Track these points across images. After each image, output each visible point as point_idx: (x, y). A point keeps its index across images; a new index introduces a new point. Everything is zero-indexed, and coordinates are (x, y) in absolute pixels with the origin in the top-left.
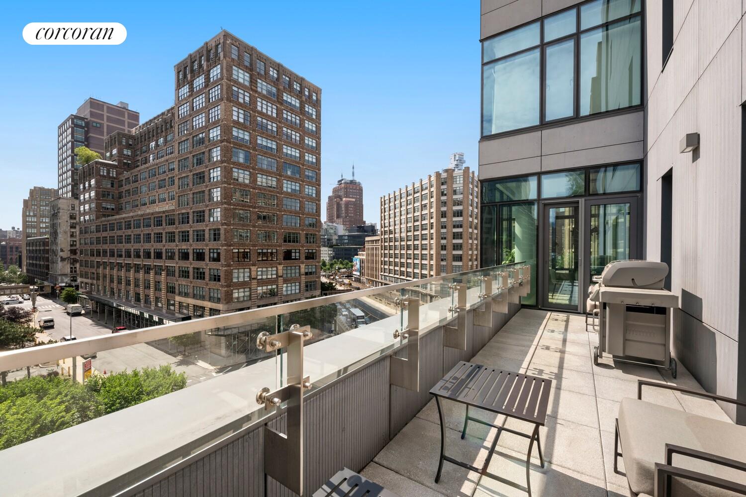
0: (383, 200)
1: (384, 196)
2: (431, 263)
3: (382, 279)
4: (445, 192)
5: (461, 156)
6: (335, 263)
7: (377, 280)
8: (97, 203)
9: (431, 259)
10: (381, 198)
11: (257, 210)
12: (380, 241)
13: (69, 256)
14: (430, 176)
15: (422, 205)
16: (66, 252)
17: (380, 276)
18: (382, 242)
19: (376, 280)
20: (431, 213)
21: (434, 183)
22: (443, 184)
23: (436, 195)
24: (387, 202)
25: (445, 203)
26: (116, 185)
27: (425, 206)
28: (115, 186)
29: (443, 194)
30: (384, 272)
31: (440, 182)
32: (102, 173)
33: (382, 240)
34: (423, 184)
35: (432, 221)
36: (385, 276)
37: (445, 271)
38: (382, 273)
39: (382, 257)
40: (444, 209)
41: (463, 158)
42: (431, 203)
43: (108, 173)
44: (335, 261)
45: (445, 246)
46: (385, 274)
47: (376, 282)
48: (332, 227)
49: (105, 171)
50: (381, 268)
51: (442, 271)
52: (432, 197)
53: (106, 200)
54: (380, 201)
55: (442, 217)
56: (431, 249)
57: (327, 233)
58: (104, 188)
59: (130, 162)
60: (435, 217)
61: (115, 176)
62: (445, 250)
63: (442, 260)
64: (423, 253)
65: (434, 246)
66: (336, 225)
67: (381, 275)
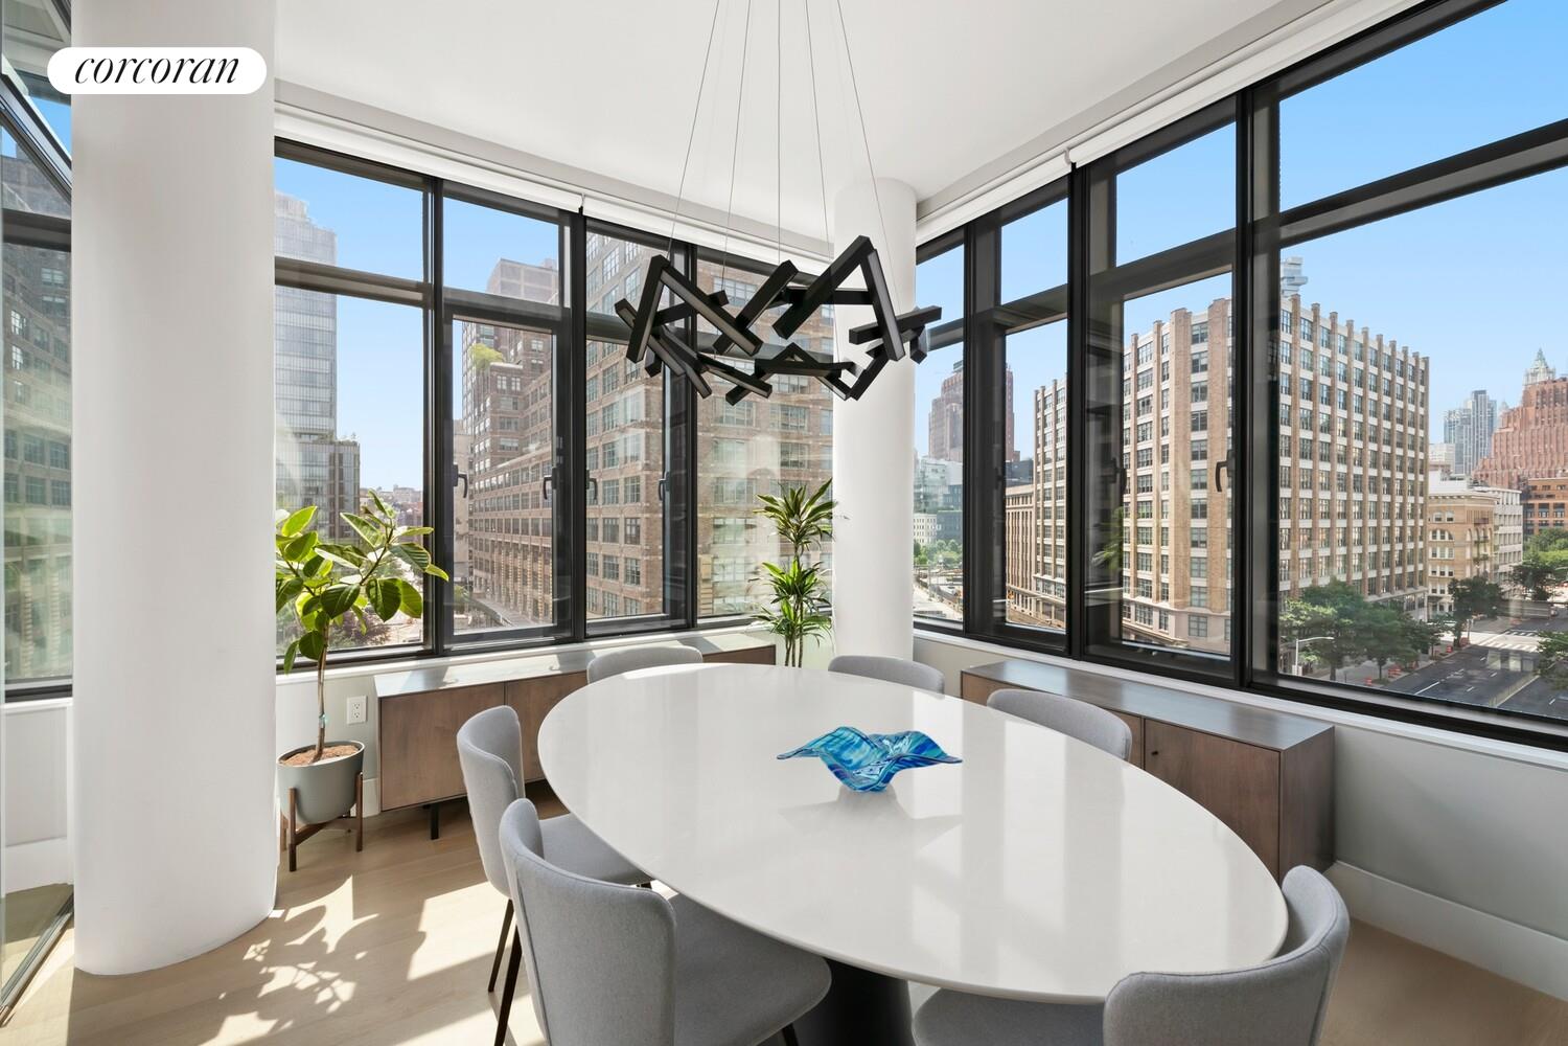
0: (1040, 397)
1: (1044, 389)
2: (1164, 553)
3: (1037, 589)
4: (1203, 362)
5: (1293, 267)
6: (941, 547)
7: (1028, 591)
8: (493, 439)
9: (1163, 542)
10: (1037, 392)
11: (712, 435)
12: (1033, 498)
13: (467, 530)
14: (1159, 325)
15: (1137, 401)
16: (464, 523)
17: (1033, 581)
18: (1038, 500)
19: (1023, 590)
20: (1162, 421)
21: (1170, 342)
22: (1195, 340)
23: (1177, 369)
24: (1050, 400)
25: (1204, 390)
26: (521, 406)
27: (1147, 402)
28: (519, 408)
29: (1196, 367)
30: (1044, 573)
31: (1190, 337)
32: (499, 386)
33: (1038, 495)
34: (1139, 346)
35: (1165, 441)
36: (1044, 580)
37: (1203, 574)
38: (1038, 575)
39: (1037, 535)
40: (1199, 406)
41: (1299, 272)
42: (1162, 393)
43: (509, 384)
44: (941, 545)
45: (1204, 507)
46: (1046, 577)
47: (1025, 595)
48: (935, 467)
49: (504, 382)
50: (1037, 562)
51: (1195, 573)
52: (1165, 378)
53: (506, 434)
54: (1033, 401)
55: (1194, 429)
56: (1162, 514)
57: (924, 481)
58: (503, 412)
59: (541, 362)
60: (1172, 430)
61: (518, 389)
62: (1204, 515)
63: (1195, 544)
64: (1140, 525)
65: (1170, 507)
66: (946, 463)
67: (1036, 578)
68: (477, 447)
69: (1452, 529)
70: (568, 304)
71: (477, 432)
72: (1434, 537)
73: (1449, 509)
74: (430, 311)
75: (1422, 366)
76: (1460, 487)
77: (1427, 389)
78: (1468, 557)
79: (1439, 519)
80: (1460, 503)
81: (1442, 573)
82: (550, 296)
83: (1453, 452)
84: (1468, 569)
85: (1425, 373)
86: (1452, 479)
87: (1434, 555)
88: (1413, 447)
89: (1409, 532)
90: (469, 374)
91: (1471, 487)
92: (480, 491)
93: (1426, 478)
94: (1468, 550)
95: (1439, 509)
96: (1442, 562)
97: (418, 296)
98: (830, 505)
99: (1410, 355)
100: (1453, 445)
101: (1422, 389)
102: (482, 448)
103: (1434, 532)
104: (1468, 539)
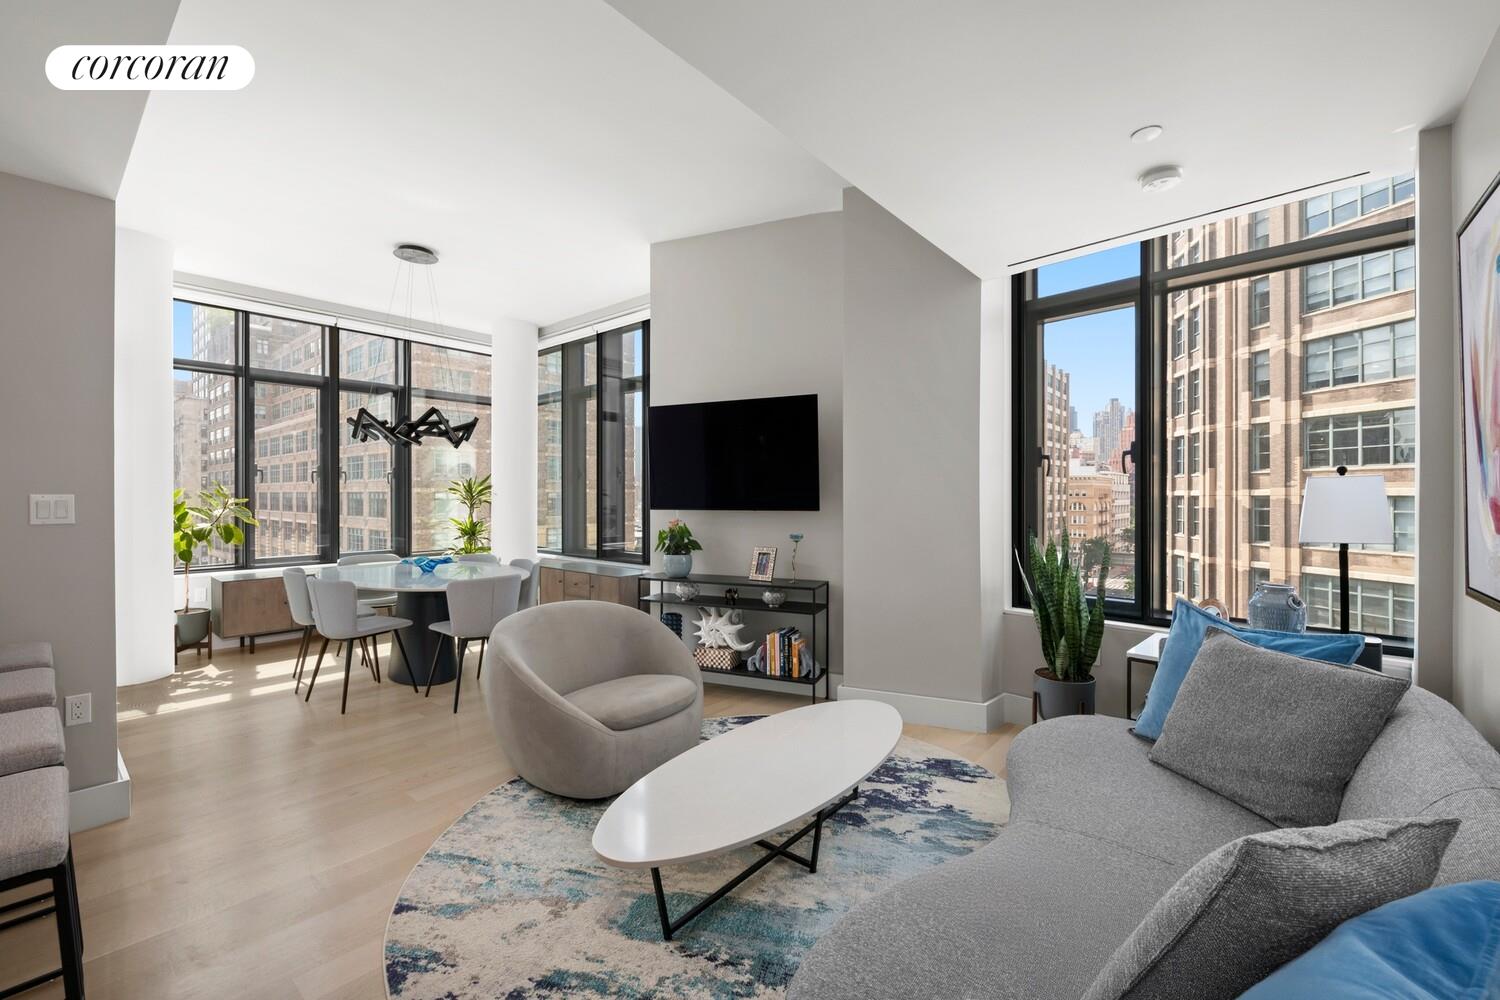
68: (212, 413)
69: (1086, 502)
70: (327, 374)
71: (212, 397)
72: (1075, 508)
73: (1084, 487)
74: (240, 379)
75: (1065, 380)
76: (1091, 471)
77: (1068, 398)
78: (1095, 523)
79: (1077, 495)
80: (1088, 483)
81: (1080, 535)
82: (315, 369)
83: (1099, 444)
84: (1095, 531)
85: (1067, 385)
86: (1088, 465)
87: (1075, 521)
88: (1059, 441)
89: (1056, 504)
90: (201, 330)
91: (1098, 470)
92: (217, 462)
93: (1067, 464)
94: (1095, 518)
95: (1078, 487)
96: (1080, 526)
97: (232, 372)
98: (490, 487)
99: (1057, 371)
100: (1098, 439)
101: (1064, 397)
102: (219, 415)
103: (1075, 504)
104: (1095, 509)
